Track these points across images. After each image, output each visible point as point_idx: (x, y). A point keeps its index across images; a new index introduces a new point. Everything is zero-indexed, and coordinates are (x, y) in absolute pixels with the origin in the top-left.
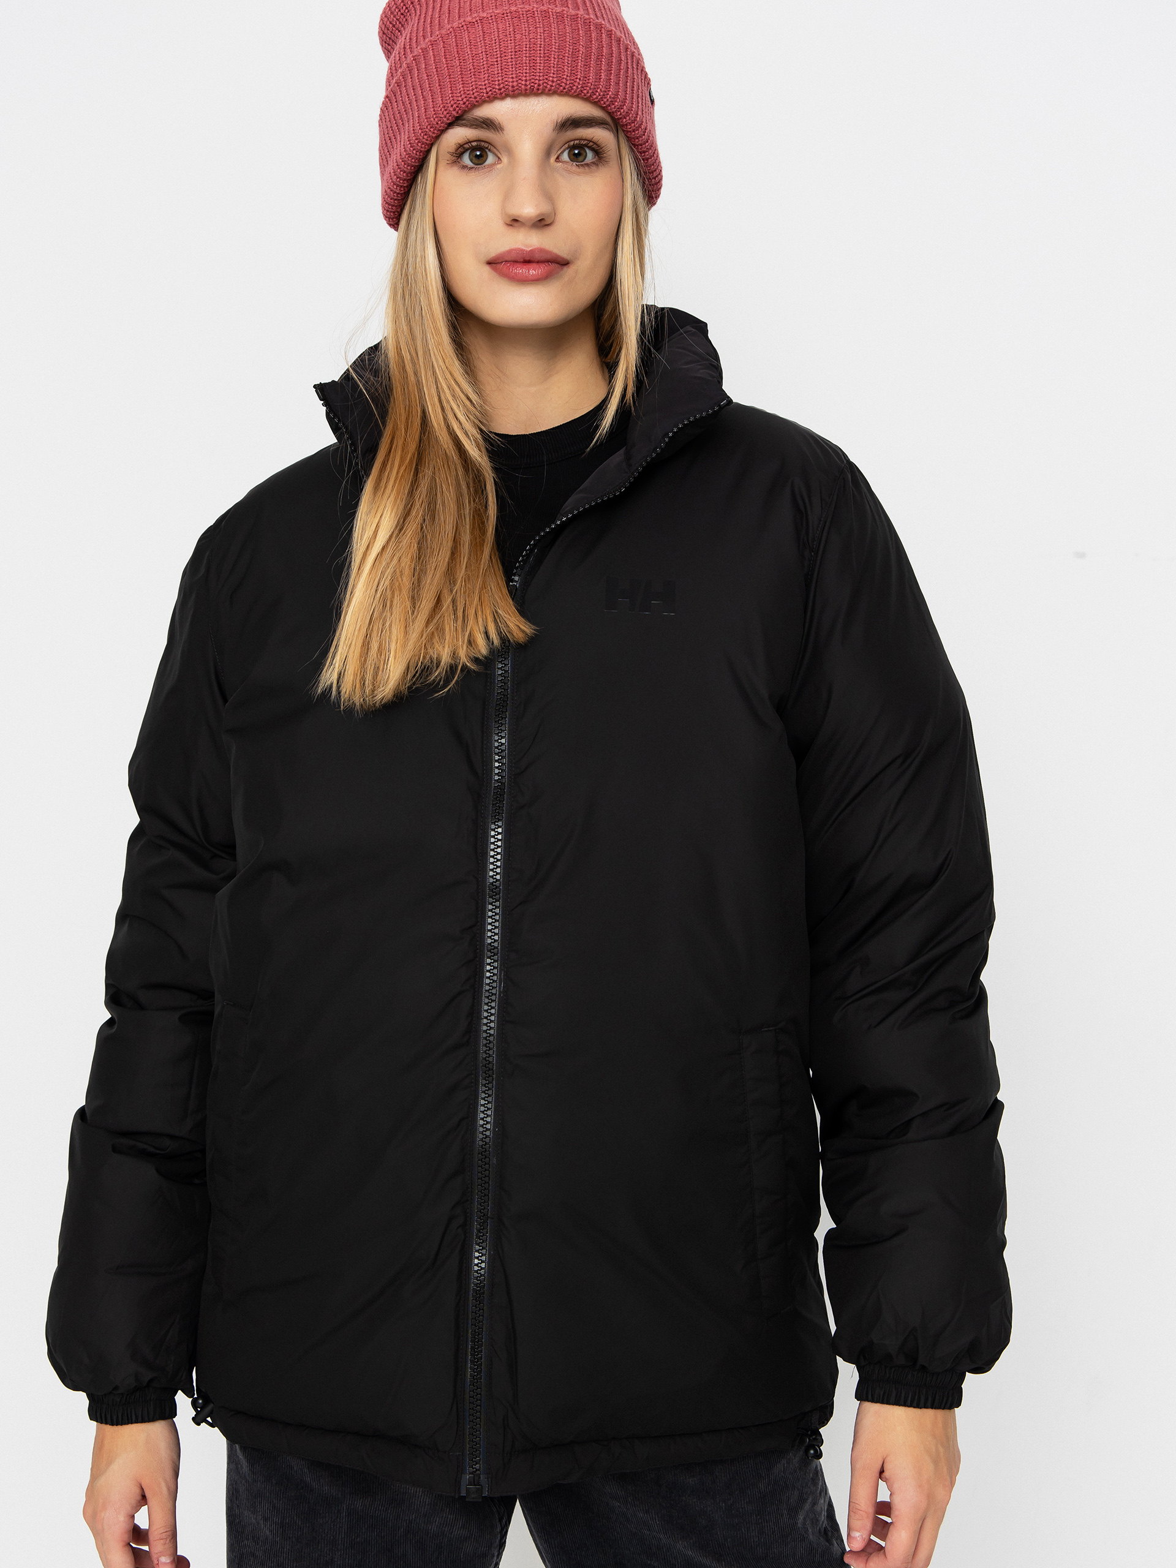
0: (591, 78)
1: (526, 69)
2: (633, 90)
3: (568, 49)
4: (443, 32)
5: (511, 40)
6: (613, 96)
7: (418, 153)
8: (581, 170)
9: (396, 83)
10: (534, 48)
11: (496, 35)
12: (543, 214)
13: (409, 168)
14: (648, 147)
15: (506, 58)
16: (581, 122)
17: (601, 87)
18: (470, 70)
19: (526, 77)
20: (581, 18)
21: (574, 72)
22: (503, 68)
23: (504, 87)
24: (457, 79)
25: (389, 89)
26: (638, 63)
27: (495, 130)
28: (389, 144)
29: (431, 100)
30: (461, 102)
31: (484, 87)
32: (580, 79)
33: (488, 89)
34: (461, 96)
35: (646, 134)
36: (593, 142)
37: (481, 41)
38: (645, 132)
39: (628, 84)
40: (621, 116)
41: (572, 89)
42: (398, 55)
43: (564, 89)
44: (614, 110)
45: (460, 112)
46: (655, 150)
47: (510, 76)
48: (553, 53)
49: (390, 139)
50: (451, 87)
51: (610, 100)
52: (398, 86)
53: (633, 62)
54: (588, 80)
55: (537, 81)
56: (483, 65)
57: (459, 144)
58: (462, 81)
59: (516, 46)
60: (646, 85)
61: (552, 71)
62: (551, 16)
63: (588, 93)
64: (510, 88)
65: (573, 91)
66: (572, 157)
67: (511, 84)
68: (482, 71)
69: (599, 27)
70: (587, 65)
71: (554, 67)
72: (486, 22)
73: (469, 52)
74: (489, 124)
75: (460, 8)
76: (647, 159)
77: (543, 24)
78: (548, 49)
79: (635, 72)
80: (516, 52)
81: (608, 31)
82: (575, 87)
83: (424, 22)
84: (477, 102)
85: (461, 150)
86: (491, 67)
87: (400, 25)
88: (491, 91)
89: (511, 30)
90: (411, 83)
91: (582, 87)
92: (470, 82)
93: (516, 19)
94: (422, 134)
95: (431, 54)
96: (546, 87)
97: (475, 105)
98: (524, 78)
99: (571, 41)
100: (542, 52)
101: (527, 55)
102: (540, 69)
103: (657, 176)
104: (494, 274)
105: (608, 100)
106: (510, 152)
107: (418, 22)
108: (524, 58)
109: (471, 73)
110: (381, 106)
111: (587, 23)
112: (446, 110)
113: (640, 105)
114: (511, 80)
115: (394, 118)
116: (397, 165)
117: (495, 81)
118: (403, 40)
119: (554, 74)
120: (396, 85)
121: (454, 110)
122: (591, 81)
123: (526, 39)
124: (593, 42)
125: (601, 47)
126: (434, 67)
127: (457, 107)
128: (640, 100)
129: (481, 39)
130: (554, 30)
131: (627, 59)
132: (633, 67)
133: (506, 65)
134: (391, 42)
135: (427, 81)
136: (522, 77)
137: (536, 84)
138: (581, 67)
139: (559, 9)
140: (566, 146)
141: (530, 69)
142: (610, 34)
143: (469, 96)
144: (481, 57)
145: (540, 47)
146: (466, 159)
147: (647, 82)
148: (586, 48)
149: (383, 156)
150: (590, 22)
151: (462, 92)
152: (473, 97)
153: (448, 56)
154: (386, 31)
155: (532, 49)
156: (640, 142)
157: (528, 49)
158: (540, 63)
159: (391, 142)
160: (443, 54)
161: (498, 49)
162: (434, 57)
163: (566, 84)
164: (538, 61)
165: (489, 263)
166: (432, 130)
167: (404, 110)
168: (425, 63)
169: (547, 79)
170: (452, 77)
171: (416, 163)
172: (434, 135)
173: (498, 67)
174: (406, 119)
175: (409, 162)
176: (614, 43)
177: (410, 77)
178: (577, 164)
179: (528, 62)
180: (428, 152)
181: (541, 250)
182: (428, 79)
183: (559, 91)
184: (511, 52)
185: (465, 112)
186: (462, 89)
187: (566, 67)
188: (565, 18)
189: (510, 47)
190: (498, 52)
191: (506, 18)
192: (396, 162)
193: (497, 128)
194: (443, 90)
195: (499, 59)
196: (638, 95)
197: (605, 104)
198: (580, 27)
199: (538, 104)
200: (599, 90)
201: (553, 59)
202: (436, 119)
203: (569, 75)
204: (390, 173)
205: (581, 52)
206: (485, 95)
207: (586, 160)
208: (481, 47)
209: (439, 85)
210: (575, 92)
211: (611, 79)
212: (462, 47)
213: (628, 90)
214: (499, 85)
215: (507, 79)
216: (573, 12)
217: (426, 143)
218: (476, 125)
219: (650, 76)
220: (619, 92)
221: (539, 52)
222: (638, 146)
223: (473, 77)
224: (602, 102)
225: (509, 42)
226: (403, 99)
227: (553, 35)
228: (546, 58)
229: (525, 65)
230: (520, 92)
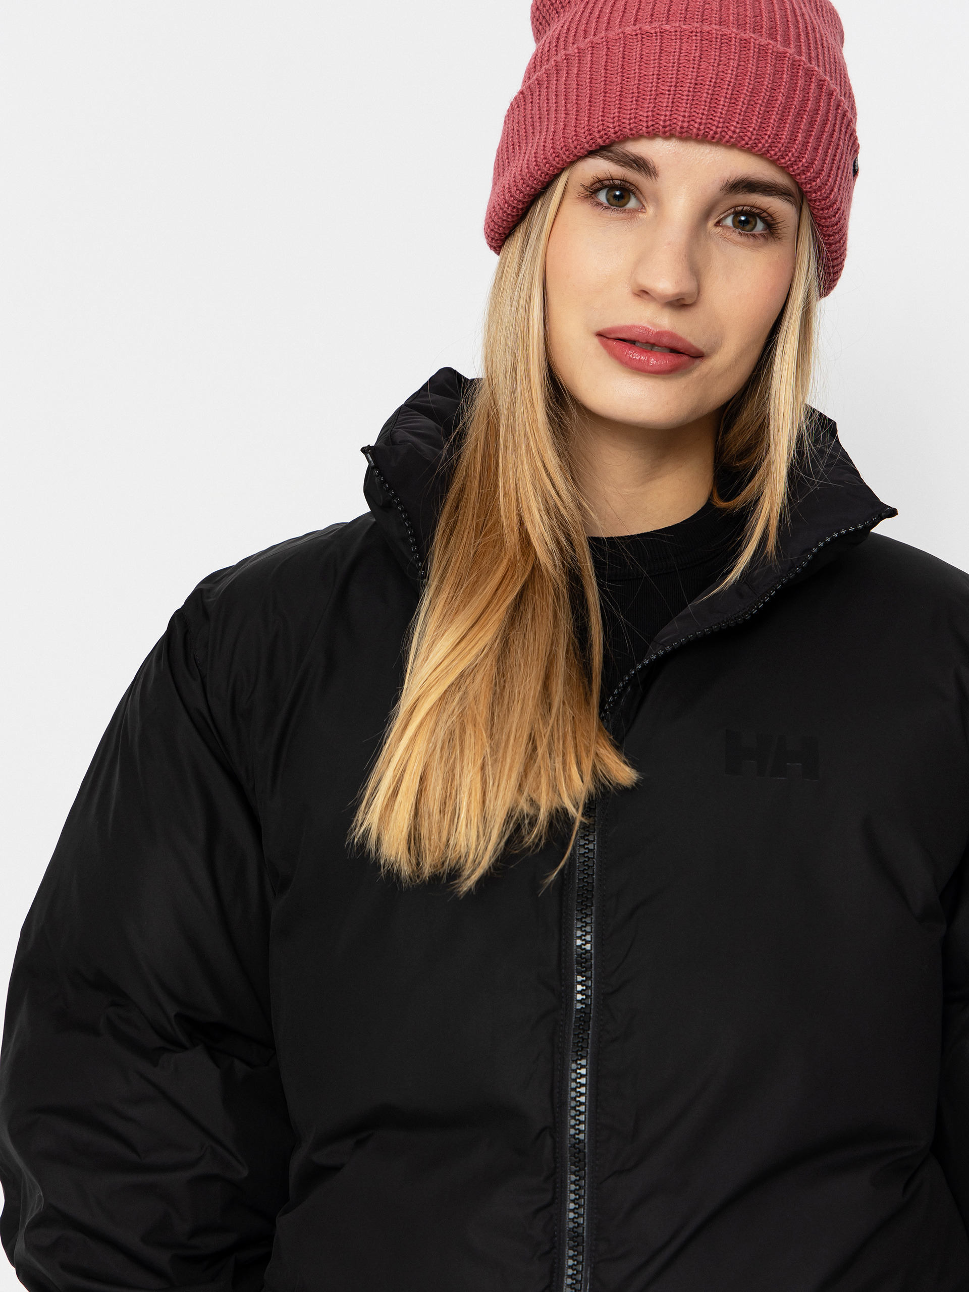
0: (784, 137)
1: (704, 109)
2: (834, 160)
3: (763, 94)
4: (611, 35)
5: (693, 68)
6: (806, 165)
7: (543, 175)
8: (743, 239)
9: (536, 79)
10: (721, 85)
11: (677, 57)
12: (682, 294)
13: (528, 189)
14: (836, 231)
15: (682, 88)
16: (758, 187)
17: (794, 150)
18: (633, 93)
19: (701, 119)
20: (789, 58)
21: (764, 125)
22: (675, 100)
23: (670, 125)
24: (614, 100)
25: (527, 85)
26: (849, 125)
27: (646, 173)
28: (511, 151)
29: (574, 117)
30: (612, 131)
31: (645, 119)
32: (769, 136)
33: (650, 123)
34: (613, 123)
35: (837, 216)
36: (768, 213)
37: (655, 60)
38: (837, 212)
39: (830, 151)
40: (810, 190)
41: (757, 146)
42: (548, 45)
43: (747, 144)
44: (804, 181)
45: (607, 141)
46: (844, 235)
47: (682, 114)
48: (743, 96)
49: (513, 145)
50: (603, 108)
51: (802, 168)
52: (538, 84)
53: (842, 123)
54: (780, 138)
55: (714, 128)
56: (651, 91)
57: (598, 178)
58: (620, 104)
59: (698, 77)
60: (852, 154)
61: (737, 120)
62: (752, 48)
63: (775, 154)
64: (678, 128)
65: (757, 149)
66: (737, 224)
67: (680, 123)
68: (648, 98)
69: (809, 73)
70: (782, 120)
71: (740, 114)
72: (668, 37)
73: (637, 70)
74: (640, 164)
75: (639, 8)
76: (831, 245)
77: (739, 57)
78: (738, 89)
79: (842, 136)
80: (696, 84)
81: (821, 81)
82: (760, 145)
83: (591, 13)
84: (632, 134)
85: (598, 185)
86: (660, 96)
87: (560, 6)
88: (653, 125)
89: (697, 54)
90: (555, 86)
91: (770, 146)
92: (629, 108)
93: (707, 42)
94: (554, 155)
95: (589, 59)
96: (724, 137)
97: (628, 137)
98: (698, 120)
99: (769, 86)
100: (730, 92)
101: (710, 92)
102: (721, 113)
103: (838, 265)
104: (602, 350)
105: (798, 168)
106: (658, 202)
107: (583, 11)
108: (705, 95)
109: (632, 97)
110: (512, 100)
111: (795, 65)
112: (590, 135)
113: (838, 179)
114: (681, 118)
115: (525, 120)
116: (515, 182)
117: (661, 115)
118: (559, 28)
119: (738, 123)
120: (536, 82)
121: (601, 137)
122: (782, 141)
123: (713, 70)
124: (798, 92)
125: (805, 100)
126: (588, 77)
127: (605, 134)
128: (840, 172)
129: (657, 57)
130: (751, 67)
131: (836, 120)
132: (841, 130)
133: (679, 98)
134: (544, 22)
135: (575, 90)
136: (697, 118)
137: (712, 130)
138: (775, 121)
139: (764, 41)
140: (732, 210)
141: (709, 110)
142: (821, 84)
143: (624, 125)
144: (651, 81)
145: (729, 85)
146: (602, 197)
147: (854, 148)
148: (787, 97)
149: (500, 161)
150: (799, 65)
151: (616, 119)
152: (628, 127)
153: (609, 68)
154: (541, 8)
155: (717, 85)
156: (827, 224)
157: (712, 84)
158: (724, 105)
159: (513, 148)
160: (603, 64)
161: (674, 76)
162: (592, 64)
163: (750, 139)
164: (722, 103)
165: (600, 335)
166: (567, 153)
167: (538, 116)
168: (579, 67)
169: (727, 127)
170: (608, 95)
171: (539, 185)
172: (568, 160)
173: (669, 99)
174: (538, 128)
175: (530, 182)
176: (824, 97)
177: (555, 79)
178: (741, 232)
179: (708, 100)
180: (555, 177)
181: (672, 335)
182: (577, 89)
183: (739, 145)
184: (690, 83)
185: (613, 143)
186: (617, 114)
187: (755, 117)
188: (769, 54)
189: (690, 77)
190: (673, 80)
191: (694, 38)
192: (514, 177)
193: (649, 172)
194: (593, 108)
195: (673, 88)
196: (839, 165)
197: (794, 171)
198: (785, 70)
199: (709, 153)
200: (790, 154)
201: (741, 104)
202: (575, 143)
203: (757, 128)
204: (504, 187)
205: (779, 102)
206: (644, 128)
207: (754, 230)
208: (654, 67)
209: (590, 101)
210: (759, 150)
211: (808, 142)
212: (630, 61)
213: (828, 158)
214: (665, 121)
215: (676, 116)
216: (781, 49)
217: (556, 166)
218: (625, 163)
219: (860, 141)
220: (815, 160)
221: (725, 91)
222: (823, 227)
223: (634, 102)
224: (791, 169)
225: (691, 69)
226: (541, 103)
227: (749, 73)
228: (733, 101)
229: (703, 103)
230: (689, 135)
